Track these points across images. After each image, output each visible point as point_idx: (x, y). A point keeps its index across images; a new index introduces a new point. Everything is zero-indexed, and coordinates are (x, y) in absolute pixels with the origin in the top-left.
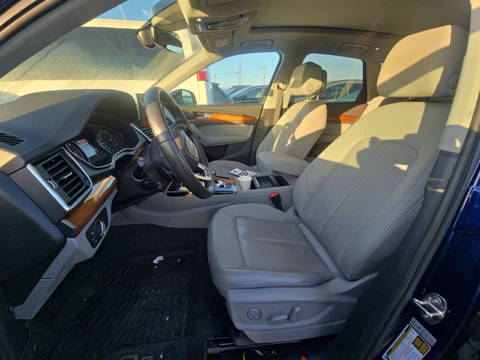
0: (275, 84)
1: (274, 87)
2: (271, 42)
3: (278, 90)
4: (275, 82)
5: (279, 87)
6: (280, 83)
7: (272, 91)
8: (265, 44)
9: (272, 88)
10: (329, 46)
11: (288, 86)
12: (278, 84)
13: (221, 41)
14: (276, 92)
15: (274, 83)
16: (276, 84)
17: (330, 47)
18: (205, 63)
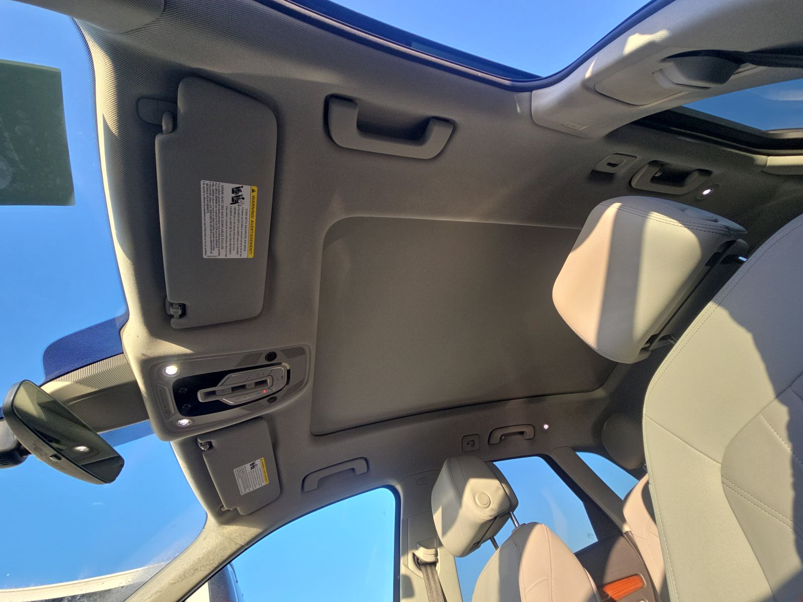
0: (406, 557)
1: (408, 566)
2: (363, 462)
3: (421, 570)
4: (406, 552)
5: (419, 563)
6: (417, 548)
7: (408, 579)
8: (353, 469)
9: (403, 571)
10: (472, 443)
11: (438, 550)
12: (414, 555)
13: (248, 466)
14: (418, 578)
15: (403, 554)
16: (410, 556)
17: (474, 444)
18: (212, 557)
